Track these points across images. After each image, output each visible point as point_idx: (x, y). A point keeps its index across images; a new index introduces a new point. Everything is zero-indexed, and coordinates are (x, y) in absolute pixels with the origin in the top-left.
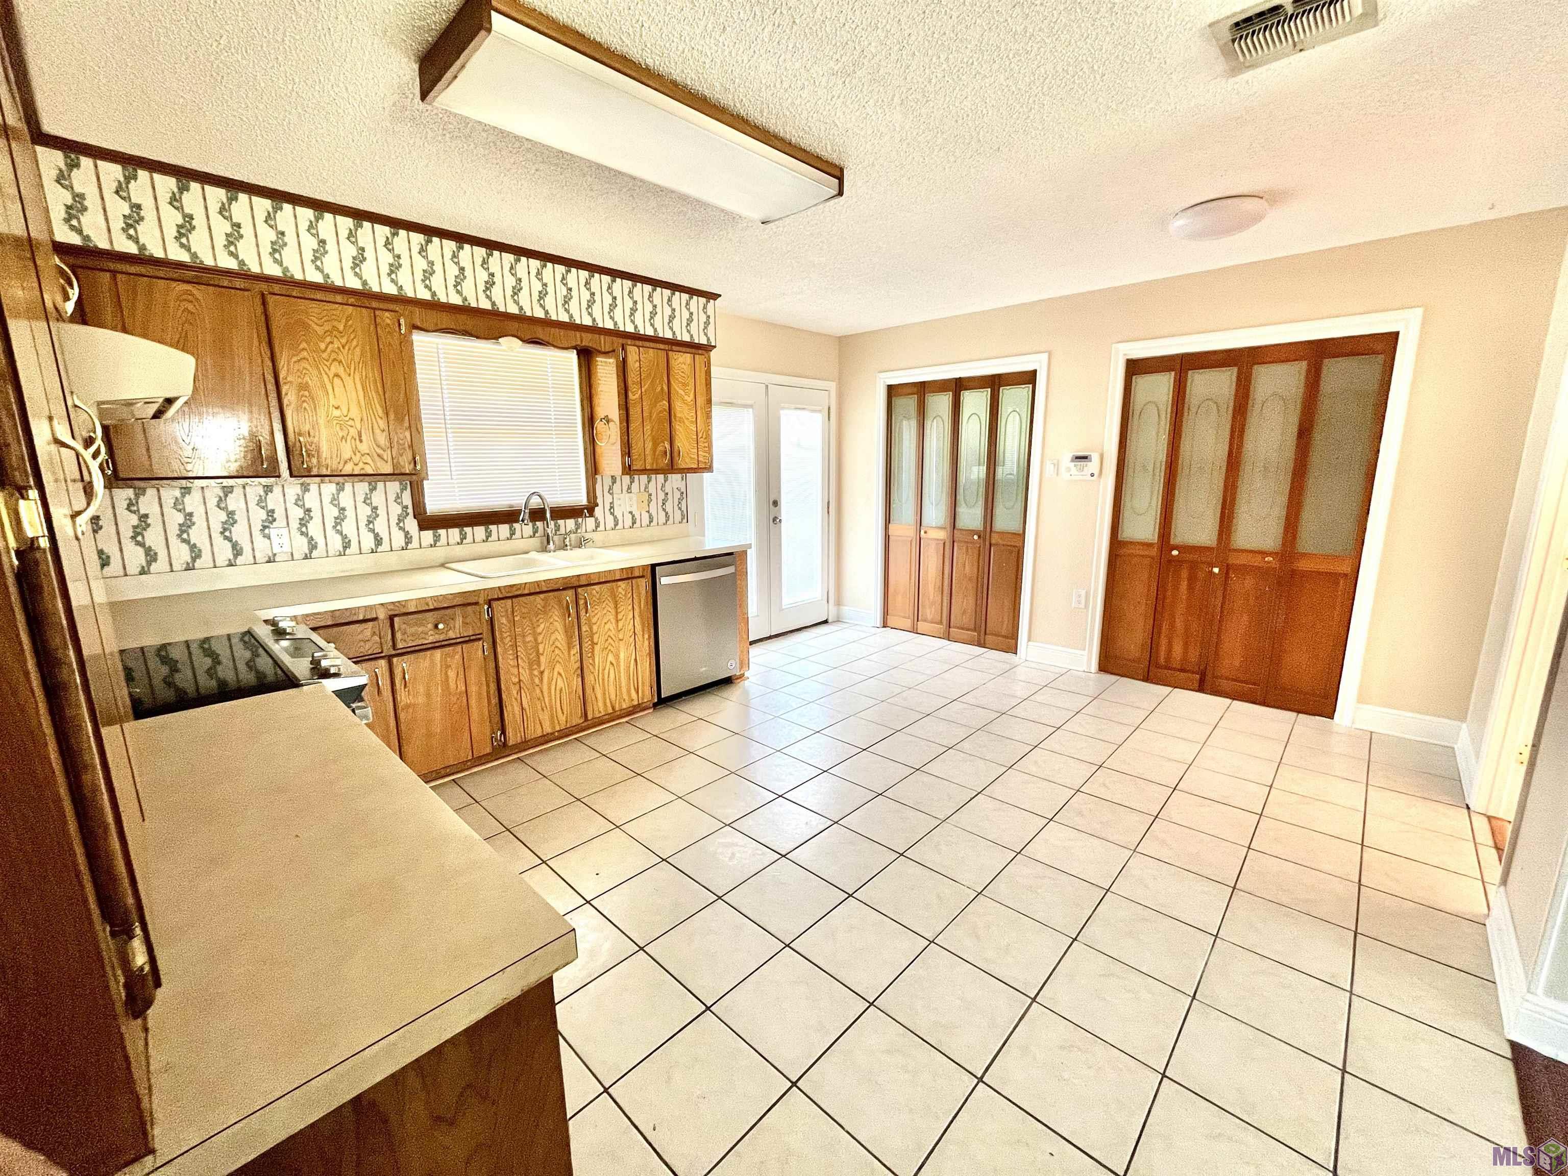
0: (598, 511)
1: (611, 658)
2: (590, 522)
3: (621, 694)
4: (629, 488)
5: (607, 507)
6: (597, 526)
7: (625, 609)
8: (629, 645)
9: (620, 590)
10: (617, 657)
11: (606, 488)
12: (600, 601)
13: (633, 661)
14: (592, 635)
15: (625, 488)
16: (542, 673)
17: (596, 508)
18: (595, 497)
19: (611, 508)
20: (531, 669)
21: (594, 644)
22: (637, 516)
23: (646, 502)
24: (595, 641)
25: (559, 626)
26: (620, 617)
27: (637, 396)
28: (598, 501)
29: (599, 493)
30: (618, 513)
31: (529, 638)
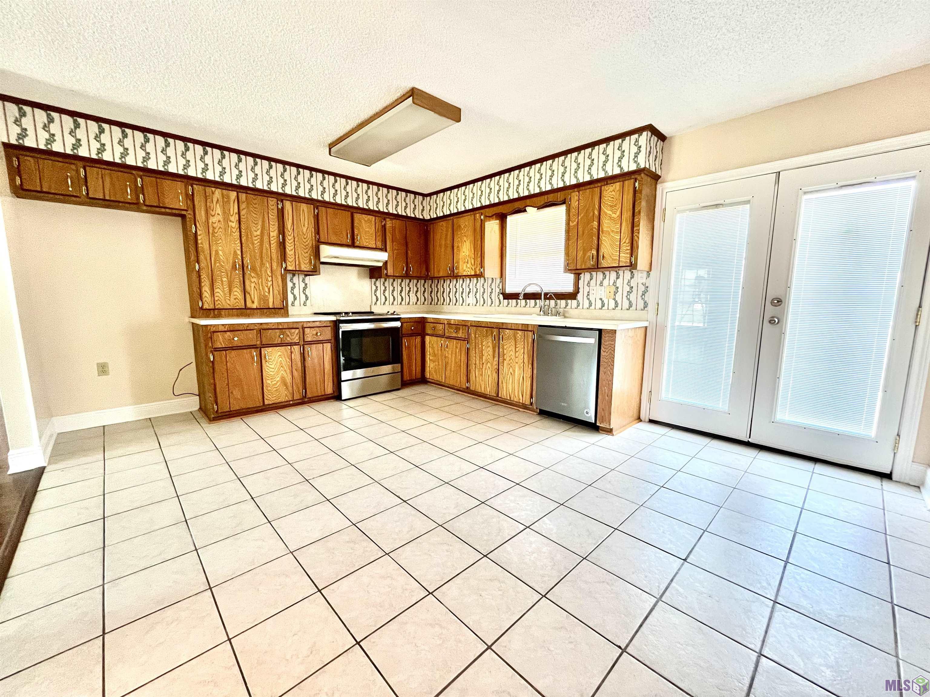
0: (579, 296)
1: (511, 370)
2: (574, 302)
3: (514, 393)
4: (601, 283)
5: (586, 294)
6: (578, 306)
7: (520, 346)
8: (520, 368)
9: (518, 335)
10: (514, 371)
11: (586, 283)
12: (509, 338)
13: (521, 378)
14: (504, 355)
15: (598, 283)
16: (483, 364)
17: (578, 295)
18: (578, 288)
19: (588, 295)
20: (480, 361)
21: (504, 360)
22: (606, 302)
23: (612, 293)
24: (505, 358)
25: (490, 344)
26: (517, 349)
27: (575, 223)
28: (580, 290)
29: (581, 285)
30: (592, 298)
31: (480, 346)
